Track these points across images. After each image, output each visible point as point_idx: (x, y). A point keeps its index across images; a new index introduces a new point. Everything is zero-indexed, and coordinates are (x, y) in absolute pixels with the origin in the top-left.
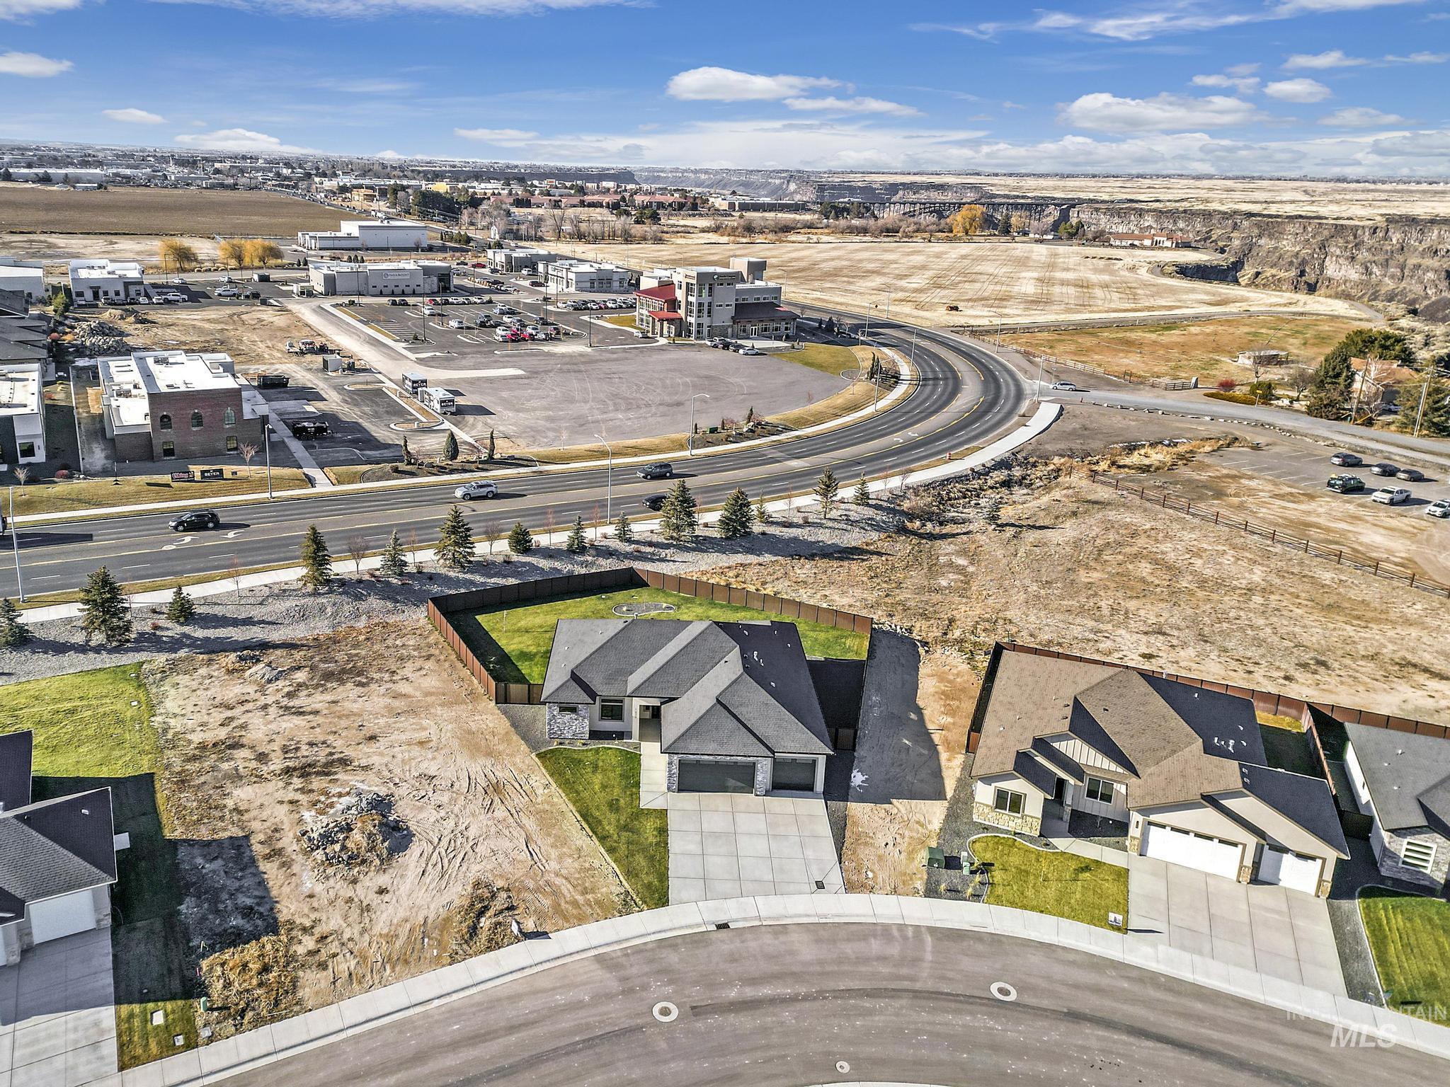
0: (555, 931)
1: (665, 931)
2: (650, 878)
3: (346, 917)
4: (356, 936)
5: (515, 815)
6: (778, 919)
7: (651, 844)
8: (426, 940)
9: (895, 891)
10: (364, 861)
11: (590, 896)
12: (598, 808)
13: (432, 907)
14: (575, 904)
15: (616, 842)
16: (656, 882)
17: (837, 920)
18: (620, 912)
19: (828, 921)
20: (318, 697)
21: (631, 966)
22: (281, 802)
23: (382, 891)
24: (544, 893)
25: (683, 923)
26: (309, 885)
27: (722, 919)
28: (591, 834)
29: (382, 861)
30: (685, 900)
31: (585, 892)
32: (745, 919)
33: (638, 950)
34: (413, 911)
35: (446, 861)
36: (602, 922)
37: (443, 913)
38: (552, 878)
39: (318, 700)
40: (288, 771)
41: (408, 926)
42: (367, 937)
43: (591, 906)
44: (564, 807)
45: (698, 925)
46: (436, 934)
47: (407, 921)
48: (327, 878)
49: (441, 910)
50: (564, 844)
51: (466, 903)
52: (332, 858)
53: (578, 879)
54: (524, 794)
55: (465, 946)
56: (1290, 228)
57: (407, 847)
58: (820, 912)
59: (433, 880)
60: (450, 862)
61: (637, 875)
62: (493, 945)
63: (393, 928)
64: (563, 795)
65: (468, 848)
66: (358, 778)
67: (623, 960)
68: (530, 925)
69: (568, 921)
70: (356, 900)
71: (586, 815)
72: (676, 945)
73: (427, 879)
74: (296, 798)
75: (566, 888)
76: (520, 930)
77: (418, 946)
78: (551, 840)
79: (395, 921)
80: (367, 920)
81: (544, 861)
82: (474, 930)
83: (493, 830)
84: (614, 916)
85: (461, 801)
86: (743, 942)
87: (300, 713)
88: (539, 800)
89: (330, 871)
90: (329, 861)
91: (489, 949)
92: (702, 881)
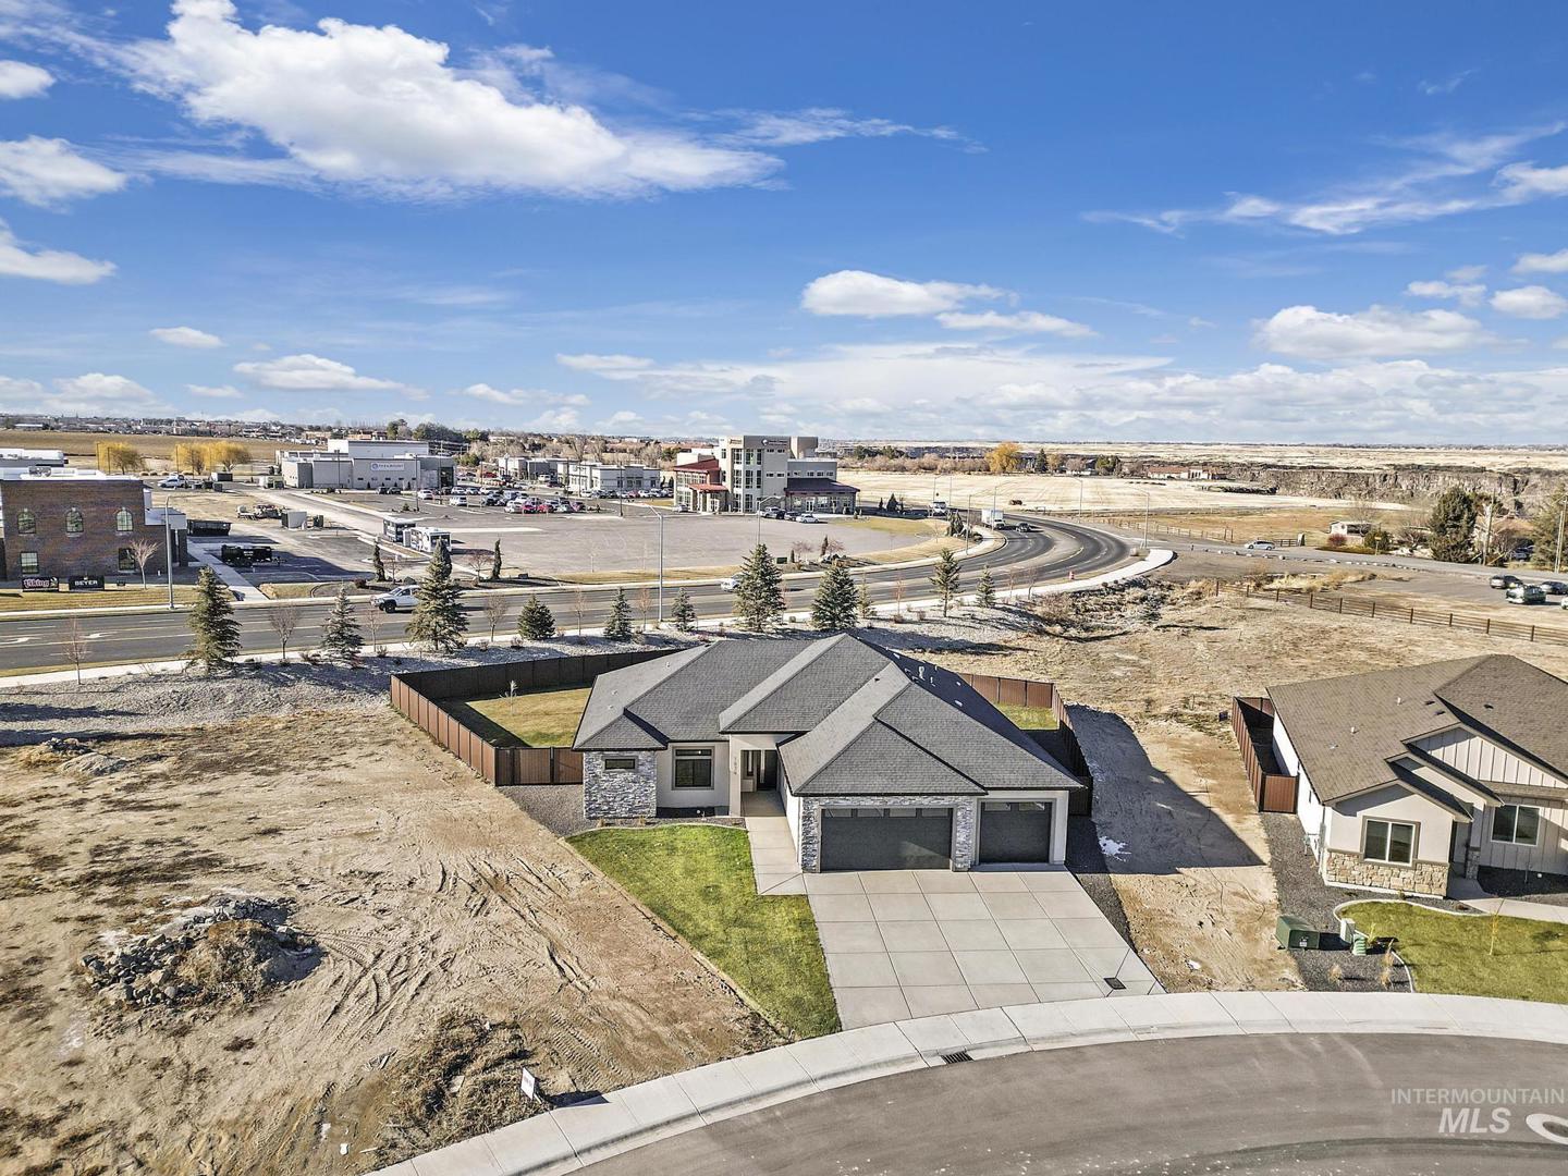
0: (617, 1088)
1: (843, 1073)
2: (798, 991)
3: (143, 1096)
4: (161, 1128)
5: (530, 917)
6: (1059, 1038)
7: (788, 942)
8: (326, 1127)
9: (1250, 985)
10: (209, 999)
11: (682, 1026)
12: (683, 898)
13: (347, 1066)
14: (654, 1039)
15: (722, 942)
16: (809, 997)
17: (1169, 1034)
18: (747, 1047)
19: (1155, 1037)
20: (184, 788)
21: (789, 1139)
22: (62, 920)
23: (238, 1045)
24: (589, 1027)
25: (879, 1057)
26: (75, 1043)
27: (954, 1045)
28: (673, 934)
29: (250, 997)
30: (873, 1020)
31: (672, 1019)
32: (995, 1044)
33: (796, 1110)
34: (304, 1075)
35: (386, 990)
36: (713, 1067)
37: (370, 1075)
38: (604, 1001)
39: (184, 792)
40: (92, 879)
41: (288, 1102)
42: (186, 1129)
43: (687, 1042)
44: (619, 901)
45: (908, 1059)
46: (351, 1114)
47: (285, 1093)
48: (122, 1030)
49: (366, 1069)
50: (625, 948)
51: (423, 1052)
52: (140, 995)
53: (657, 1000)
54: (545, 889)
55: (415, 1132)
56: (1305, 477)
57: (306, 973)
58: (1135, 1024)
59: (356, 1019)
60: (394, 990)
61: (770, 987)
62: (478, 1123)
63: (251, 1109)
64: (617, 885)
65: (434, 966)
66: (231, 882)
67: (769, 1131)
68: (561, 1082)
69: (641, 1069)
70: (177, 1062)
71: (660, 910)
72: (874, 1096)
73: (342, 1020)
74: (95, 913)
75: (632, 1016)
76: (539, 1091)
77: (306, 1137)
78: (597, 947)
79: (258, 1096)
80: (193, 1099)
81: (586, 978)
82: (436, 1101)
83: (485, 939)
84: (736, 1054)
85: (427, 902)
86: (1007, 1081)
87: (141, 807)
88: (573, 894)
89: (132, 1017)
90: (133, 1000)
91: (468, 1132)
92: (897, 990)
